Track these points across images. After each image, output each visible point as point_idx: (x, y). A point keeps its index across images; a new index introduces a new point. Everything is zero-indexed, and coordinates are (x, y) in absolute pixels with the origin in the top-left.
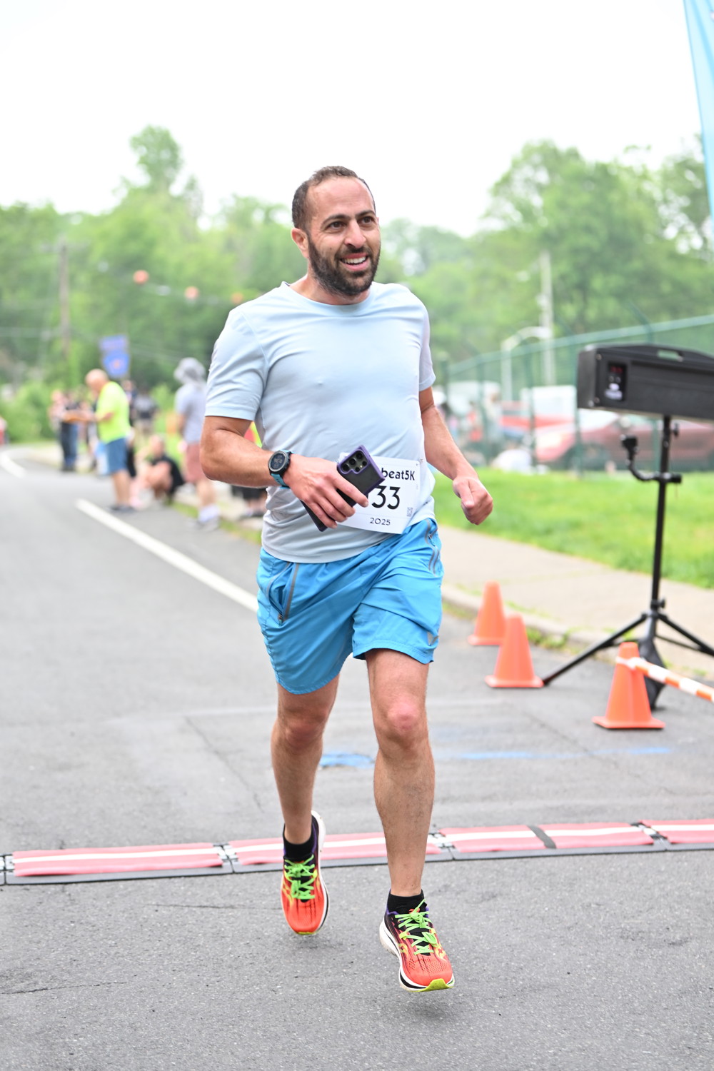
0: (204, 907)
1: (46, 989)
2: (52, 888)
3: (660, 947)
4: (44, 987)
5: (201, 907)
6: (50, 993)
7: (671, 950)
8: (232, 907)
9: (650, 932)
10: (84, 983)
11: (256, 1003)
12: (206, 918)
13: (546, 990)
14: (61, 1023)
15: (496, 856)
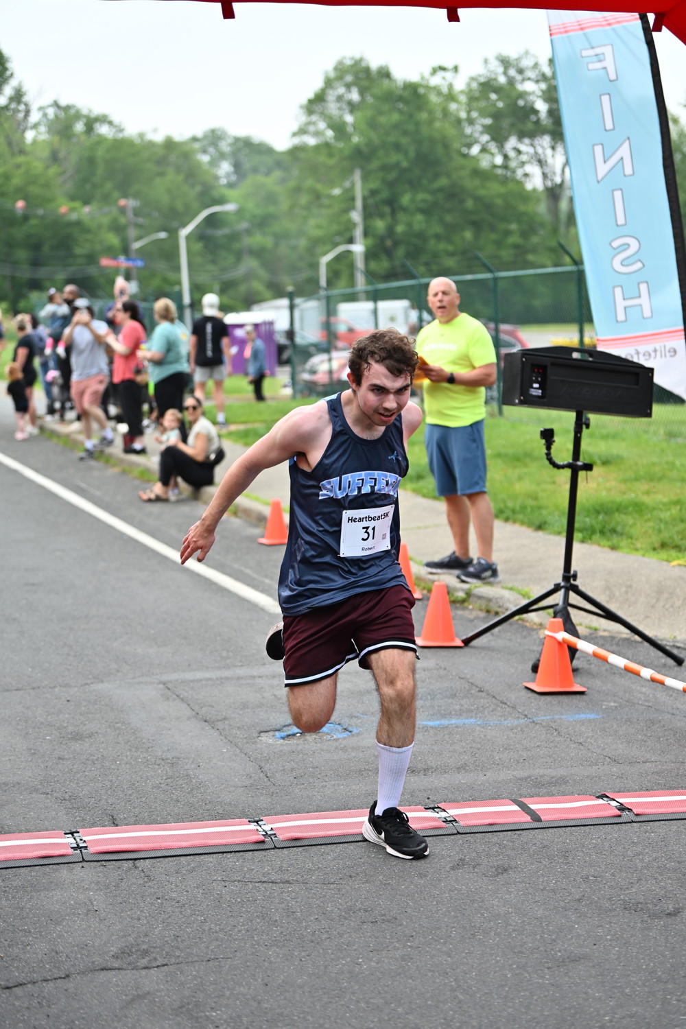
0: (264, 882)
1: (166, 965)
2: (126, 865)
3: (660, 918)
4: (164, 963)
5: (260, 882)
6: (172, 968)
7: (670, 920)
8: (288, 882)
9: (646, 903)
10: (196, 959)
11: (348, 975)
12: (270, 893)
13: (582, 961)
14: (194, 997)
15: (492, 830)
